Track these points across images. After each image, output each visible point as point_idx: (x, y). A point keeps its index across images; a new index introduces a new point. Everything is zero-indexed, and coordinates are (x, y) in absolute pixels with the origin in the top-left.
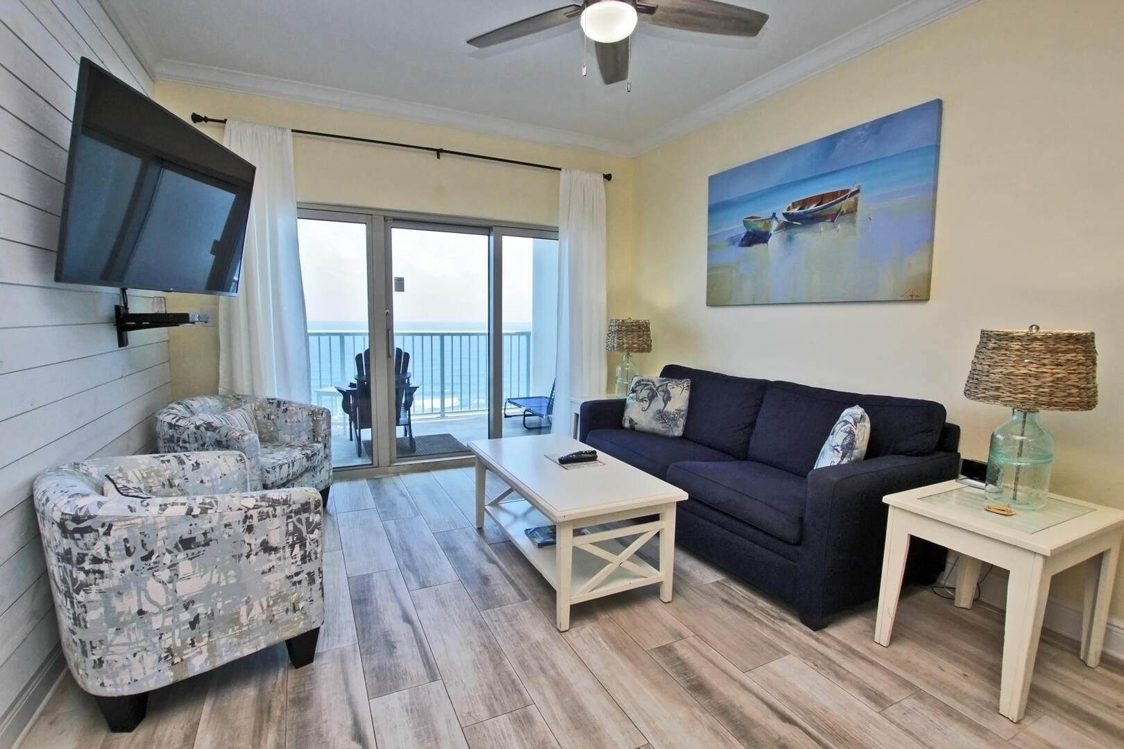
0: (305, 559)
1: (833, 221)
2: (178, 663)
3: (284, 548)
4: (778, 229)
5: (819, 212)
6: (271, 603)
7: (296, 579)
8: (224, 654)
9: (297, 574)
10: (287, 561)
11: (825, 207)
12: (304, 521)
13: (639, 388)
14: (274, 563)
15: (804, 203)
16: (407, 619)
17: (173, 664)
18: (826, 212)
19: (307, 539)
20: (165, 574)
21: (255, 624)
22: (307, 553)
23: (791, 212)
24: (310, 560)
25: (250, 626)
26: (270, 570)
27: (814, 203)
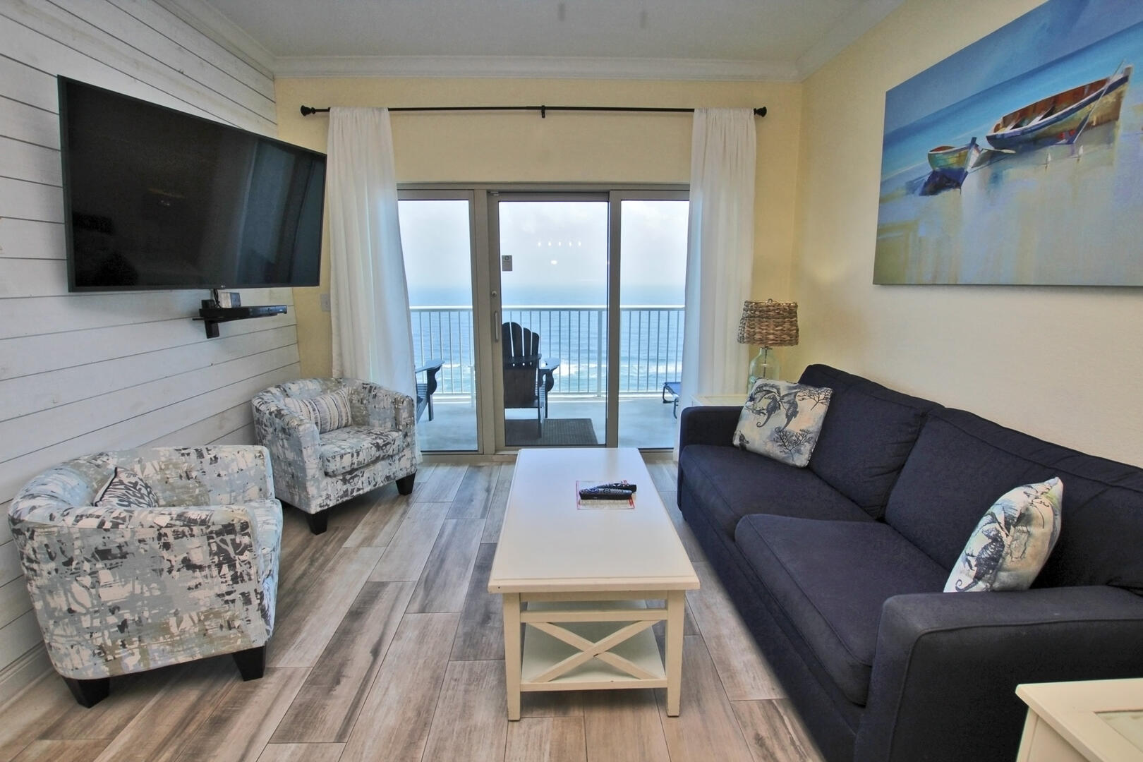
0: (236, 579)
1: (1070, 142)
2: (111, 660)
3: (209, 567)
4: (978, 164)
5: (1046, 128)
6: (202, 618)
7: (227, 598)
8: (157, 658)
9: (229, 593)
10: (215, 580)
11: (1058, 119)
12: (229, 542)
13: (758, 396)
14: (201, 580)
15: (1024, 115)
16: (376, 652)
17: (107, 660)
18: (1059, 128)
19: (236, 560)
20: (87, 580)
21: (187, 635)
22: (239, 574)
23: (1000, 133)
24: (243, 581)
25: (182, 637)
26: (196, 587)
27: (1039, 114)
